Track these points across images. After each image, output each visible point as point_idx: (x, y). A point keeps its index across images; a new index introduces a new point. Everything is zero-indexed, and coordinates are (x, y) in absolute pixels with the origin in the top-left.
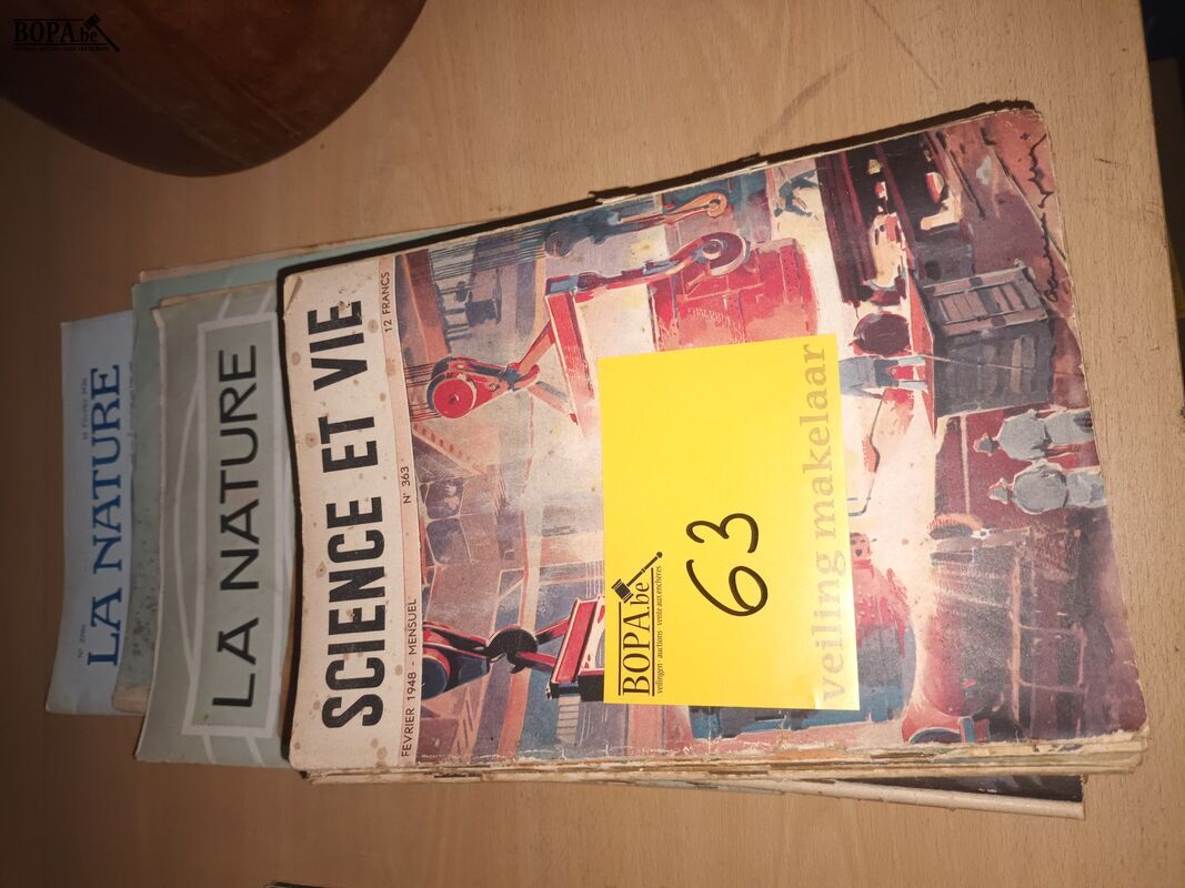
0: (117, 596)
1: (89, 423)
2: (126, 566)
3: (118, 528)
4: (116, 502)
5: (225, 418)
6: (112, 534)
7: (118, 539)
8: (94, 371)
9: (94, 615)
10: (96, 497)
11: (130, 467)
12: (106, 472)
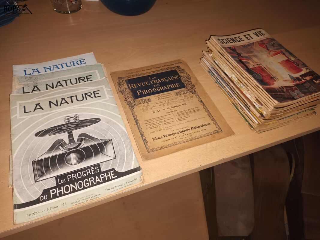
0: (39, 73)
1: (74, 61)
2: (46, 73)
3: (53, 70)
4: (58, 68)
5: (86, 94)
6: (52, 69)
7: (51, 70)
8: (84, 59)
9: (34, 69)
10: (59, 65)
11: (66, 69)
12: (64, 66)
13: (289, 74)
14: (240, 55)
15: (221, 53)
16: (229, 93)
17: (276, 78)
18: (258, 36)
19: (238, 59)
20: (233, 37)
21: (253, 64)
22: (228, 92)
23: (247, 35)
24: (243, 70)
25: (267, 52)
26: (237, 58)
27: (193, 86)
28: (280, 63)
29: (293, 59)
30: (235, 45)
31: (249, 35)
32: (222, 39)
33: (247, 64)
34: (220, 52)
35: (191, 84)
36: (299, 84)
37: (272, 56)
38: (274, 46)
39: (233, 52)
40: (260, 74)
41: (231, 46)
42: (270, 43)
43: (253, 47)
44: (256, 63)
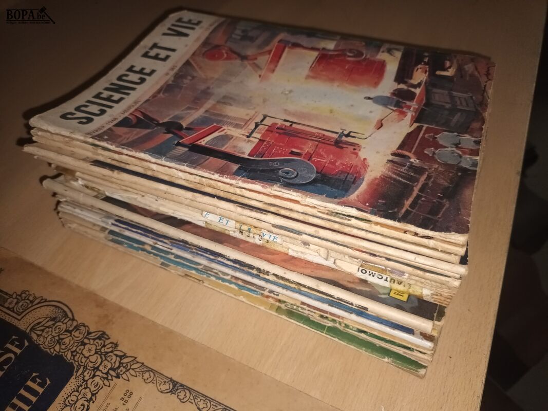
13: (368, 95)
14: (180, 127)
15: (109, 161)
16: (240, 283)
17: (348, 135)
18: (186, 35)
19: (182, 150)
20: (112, 76)
21: (243, 131)
22: (234, 281)
23: (151, 48)
24: (233, 182)
25: (249, 67)
26: (179, 144)
27: (99, 338)
28: (313, 78)
29: (331, 45)
30: (136, 103)
31: (155, 46)
32: (78, 109)
33: (226, 148)
34: (101, 159)
35: (89, 333)
36: (422, 109)
37: (273, 71)
38: (252, 39)
39: (149, 131)
40: (293, 153)
41: (126, 115)
42: (234, 36)
43: (195, 74)
44: (247, 122)
